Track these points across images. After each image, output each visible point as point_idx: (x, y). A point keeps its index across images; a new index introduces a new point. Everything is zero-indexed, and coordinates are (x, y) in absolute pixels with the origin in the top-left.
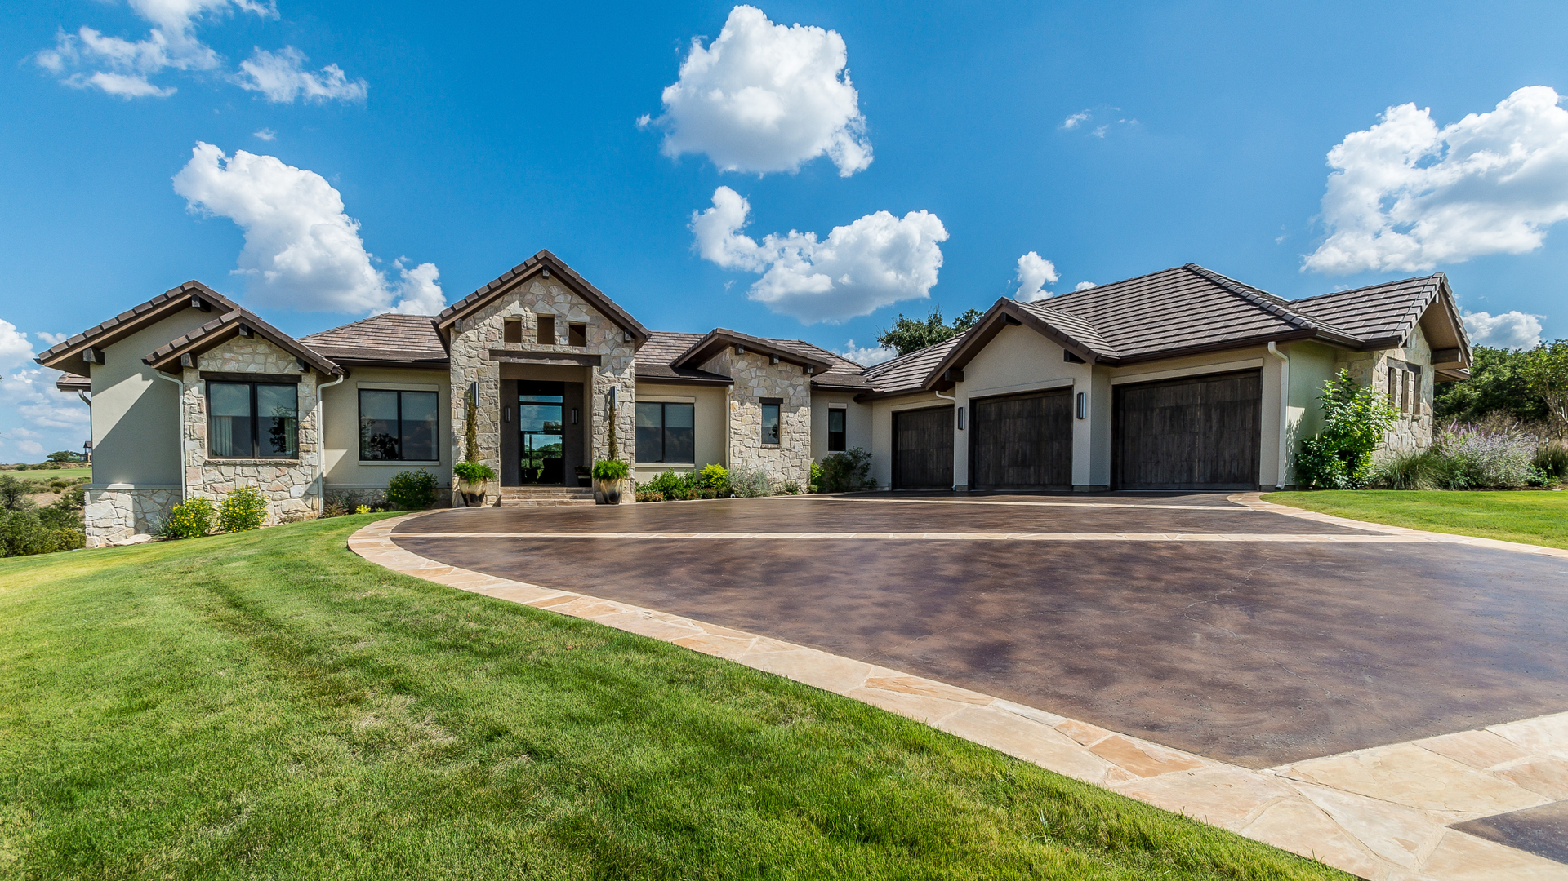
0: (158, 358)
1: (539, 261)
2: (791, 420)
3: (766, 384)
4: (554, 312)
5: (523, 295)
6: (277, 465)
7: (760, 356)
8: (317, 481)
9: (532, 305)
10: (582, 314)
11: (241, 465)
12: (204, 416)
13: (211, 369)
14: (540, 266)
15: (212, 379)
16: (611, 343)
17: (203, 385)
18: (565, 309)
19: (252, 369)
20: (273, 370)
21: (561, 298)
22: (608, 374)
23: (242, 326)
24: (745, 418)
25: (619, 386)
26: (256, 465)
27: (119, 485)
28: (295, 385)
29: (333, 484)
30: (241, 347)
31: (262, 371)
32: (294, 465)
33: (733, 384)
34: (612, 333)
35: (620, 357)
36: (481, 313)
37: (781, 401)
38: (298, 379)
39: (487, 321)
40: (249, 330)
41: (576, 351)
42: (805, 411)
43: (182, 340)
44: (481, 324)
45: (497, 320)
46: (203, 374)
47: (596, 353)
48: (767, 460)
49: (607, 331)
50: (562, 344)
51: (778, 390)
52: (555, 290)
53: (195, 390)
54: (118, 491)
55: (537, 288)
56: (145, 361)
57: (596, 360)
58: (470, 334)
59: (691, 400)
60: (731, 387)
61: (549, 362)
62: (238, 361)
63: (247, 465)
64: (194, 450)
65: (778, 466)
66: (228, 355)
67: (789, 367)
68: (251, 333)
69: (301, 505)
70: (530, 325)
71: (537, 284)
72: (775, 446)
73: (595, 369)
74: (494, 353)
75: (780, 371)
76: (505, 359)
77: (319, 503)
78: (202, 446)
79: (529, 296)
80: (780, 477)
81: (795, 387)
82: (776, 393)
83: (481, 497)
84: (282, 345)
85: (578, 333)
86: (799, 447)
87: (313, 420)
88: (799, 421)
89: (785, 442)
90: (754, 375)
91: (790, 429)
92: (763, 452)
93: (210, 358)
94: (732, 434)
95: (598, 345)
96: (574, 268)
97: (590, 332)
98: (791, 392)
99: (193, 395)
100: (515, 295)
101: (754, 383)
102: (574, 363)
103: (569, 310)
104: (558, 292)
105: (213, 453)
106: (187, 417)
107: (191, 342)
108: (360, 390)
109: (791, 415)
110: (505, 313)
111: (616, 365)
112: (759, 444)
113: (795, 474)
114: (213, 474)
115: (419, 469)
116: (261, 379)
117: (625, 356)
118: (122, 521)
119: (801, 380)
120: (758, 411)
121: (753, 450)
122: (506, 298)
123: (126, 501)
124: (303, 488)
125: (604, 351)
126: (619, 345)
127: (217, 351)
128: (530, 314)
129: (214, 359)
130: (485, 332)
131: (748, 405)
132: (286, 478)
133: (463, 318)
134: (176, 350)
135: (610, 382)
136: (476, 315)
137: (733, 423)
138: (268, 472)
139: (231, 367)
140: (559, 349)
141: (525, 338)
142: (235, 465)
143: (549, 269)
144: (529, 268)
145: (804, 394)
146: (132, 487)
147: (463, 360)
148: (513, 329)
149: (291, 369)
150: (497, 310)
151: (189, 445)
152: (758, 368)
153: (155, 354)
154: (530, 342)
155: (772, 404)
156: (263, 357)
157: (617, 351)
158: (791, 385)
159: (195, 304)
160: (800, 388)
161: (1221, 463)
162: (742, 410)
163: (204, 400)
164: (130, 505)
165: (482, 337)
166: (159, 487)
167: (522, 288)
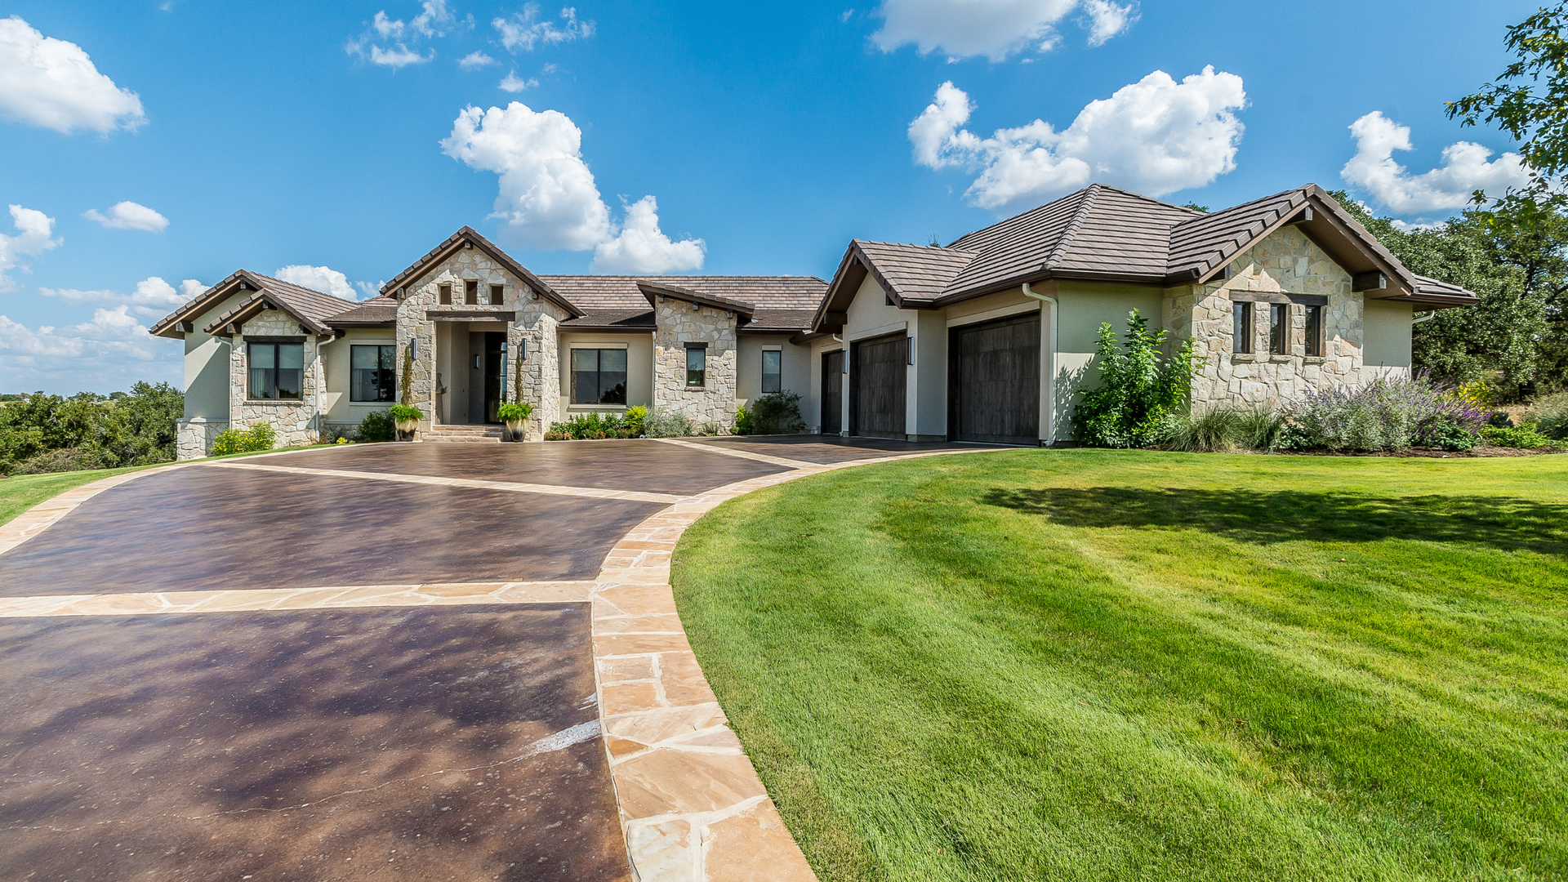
0: (213, 328)
1: (461, 236)
2: (715, 364)
3: (691, 330)
4: (477, 277)
5: (452, 265)
6: (289, 405)
7: (684, 303)
8: (314, 418)
9: (459, 272)
10: (500, 278)
11: (266, 405)
12: (245, 369)
13: (249, 334)
14: (462, 240)
15: (251, 341)
16: (523, 301)
17: (245, 345)
18: (486, 274)
19: (276, 333)
20: (288, 334)
21: (483, 265)
22: (521, 328)
23: (265, 301)
24: (669, 362)
25: (529, 338)
26: (275, 406)
27: (199, 419)
28: (302, 344)
29: (331, 421)
30: (269, 317)
31: (281, 334)
32: (299, 406)
33: (656, 330)
34: (525, 293)
35: (531, 312)
36: (420, 282)
37: (706, 345)
38: (304, 339)
39: (424, 288)
40: (271, 305)
41: (494, 309)
42: (731, 354)
43: (226, 315)
44: (419, 291)
45: (432, 287)
46: (245, 338)
47: (511, 310)
48: (691, 402)
49: (521, 291)
50: (484, 304)
51: (703, 335)
52: (478, 258)
53: (240, 349)
54: (196, 423)
55: (463, 257)
56: (205, 331)
57: (511, 316)
58: (412, 299)
59: (624, 346)
60: (654, 333)
61: (473, 319)
62: (267, 327)
63: (270, 405)
64: (238, 393)
65: (702, 409)
66: (260, 323)
67: (714, 313)
68: (272, 307)
69: (303, 436)
70: (459, 290)
71: (464, 254)
72: (699, 388)
73: (510, 323)
74: (430, 314)
75: (705, 317)
76: (438, 319)
77: (316, 435)
78: (243, 391)
79: (457, 265)
80: (702, 418)
81: (719, 331)
82: (701, 338)
83: (412, 433)
84: (291, 314)
85: (497, 294)
86: (723, 389)
87: (316, 371)
88: (723, 364)
89: (709, 384)
90: (678, 321)
91: (714, 373)
92: (687, 395)
93: (249, 326)
94: (657, 378)
95: (512, 303)
96: (489, 239)
97: (507, 294)
98: (716, 336)
99: (239, 353)
100: (446, 264)
101: (679, 328)
102: (493, 319)
103: (489, 275)
104: (479, 258)
105: (251, 396)
106: (235, 368)
107: (233, 315)
108: (352, 346)
109: (715, 358)
110: (438, 280)
111: (527, 320)
112: (683, 386)
113: (719, 415)
114: (249, 412)
115: (384, 409)
116: (280, 340)
117: (535, 312)
118: (198, 445)
119: (726, 325)
120: (683, 354)
121: (676, 392)
122: (439, 268)
123: (201, 430)
124: (306, 423)
125: (517, 308)
126: (530, 302)
127: (253, 321)
128: (458, 280)
129: (251, 326)
130: (425, 296)
131: (672, 349)
132: (294, 416)
133: (405, 287)
134: (224, 322)
135: (522, 334)
136: (416, 284)
137: (658, 368)
138: (283, 411)
139: (262, 332)
140: (480, 308)
141: (453, 300)
142: (262, 405)
143: (469, 241)
144: (453, 243)
145: (730, 338)
146: (204, 420)
147: (406, 321)
148: (445, 292)
149: (299, 333)
150: (432, 279)
151: (234, 390)
152: (682, 314)
153: (211, 325)
154: (459, 304)
155: (696, 348)
156: (282, 324)
157: (529, 307)
158: (716, 329)
159: (243, 287)
160: (725, 332)
161: (1022, 414)
162: (667, 355)
163: (245, 357)
164: (203, 434)
165: (420, 301)
166: (220, 421)
167: (452, 259)
